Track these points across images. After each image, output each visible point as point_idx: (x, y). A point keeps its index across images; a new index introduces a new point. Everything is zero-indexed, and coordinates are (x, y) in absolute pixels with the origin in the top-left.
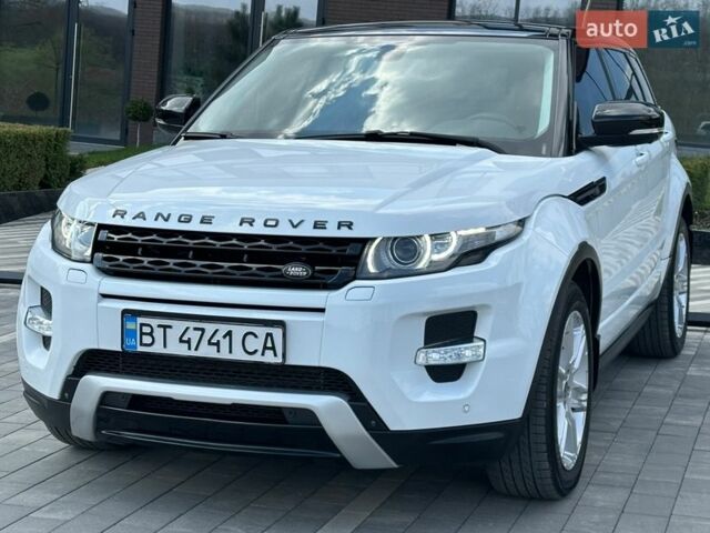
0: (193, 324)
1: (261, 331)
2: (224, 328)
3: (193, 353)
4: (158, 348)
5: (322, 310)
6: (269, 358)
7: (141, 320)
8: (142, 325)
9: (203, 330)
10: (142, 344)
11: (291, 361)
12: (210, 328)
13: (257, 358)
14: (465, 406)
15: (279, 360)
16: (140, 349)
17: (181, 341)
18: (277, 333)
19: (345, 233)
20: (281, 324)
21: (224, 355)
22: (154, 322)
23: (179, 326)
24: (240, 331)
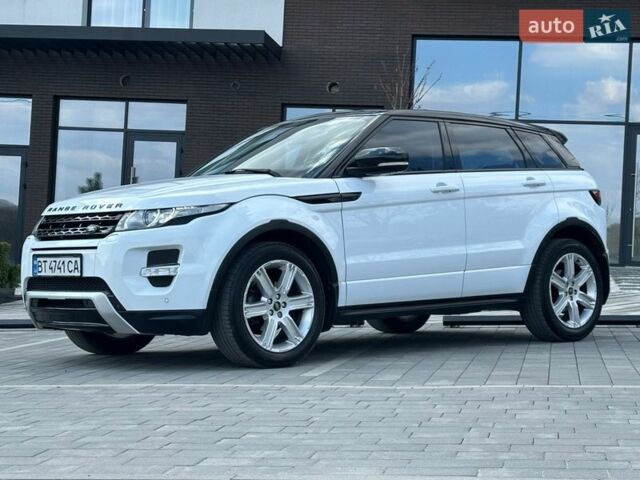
0: (53, 259)
1: (73, 259)
2: (62, 259)
3: (52, 274)
4: (43, 274)
5: (95, 248)
6: (76, 274)
7: (38, 260)
8: (39, 262)
9: (56, 262)
10: (38, 272)
11: (85, 275)
12: (58, 260)
13: (72, 274)
14: (167, 300)
15: (79, 274)
16: (38, 274)
17: (50, 268)
18: (78, 259)
19: (118, 209)
20: (80, 256)
21: (63, 274)
22: (42, 259)
23: (49, 260)
24: (67, 260)
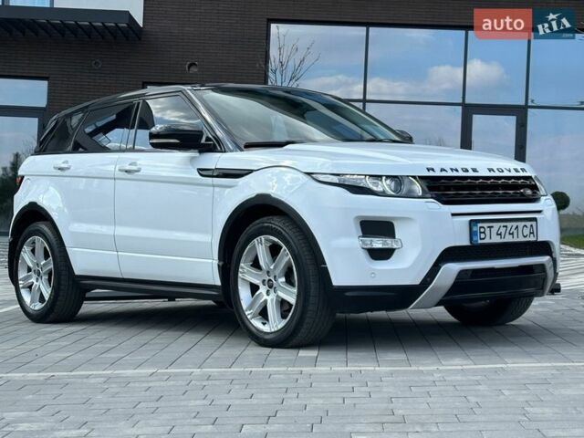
2: (515, 224)
3: (502, 240)
6: (532, 239)
7: (480, 225)
8: (481, 227)
9: (506, 227)
10: (481, 239)
11: (539, 239)
12: (509, 224)
13: (528, 239)
15: (535, 239)
16: (480, 242)
17: (498, 234)
21: (516, 240)
22: (485, 225)
23: (496, 225)
24: (521, 224)
